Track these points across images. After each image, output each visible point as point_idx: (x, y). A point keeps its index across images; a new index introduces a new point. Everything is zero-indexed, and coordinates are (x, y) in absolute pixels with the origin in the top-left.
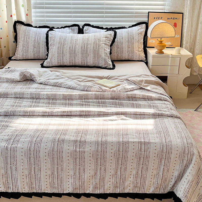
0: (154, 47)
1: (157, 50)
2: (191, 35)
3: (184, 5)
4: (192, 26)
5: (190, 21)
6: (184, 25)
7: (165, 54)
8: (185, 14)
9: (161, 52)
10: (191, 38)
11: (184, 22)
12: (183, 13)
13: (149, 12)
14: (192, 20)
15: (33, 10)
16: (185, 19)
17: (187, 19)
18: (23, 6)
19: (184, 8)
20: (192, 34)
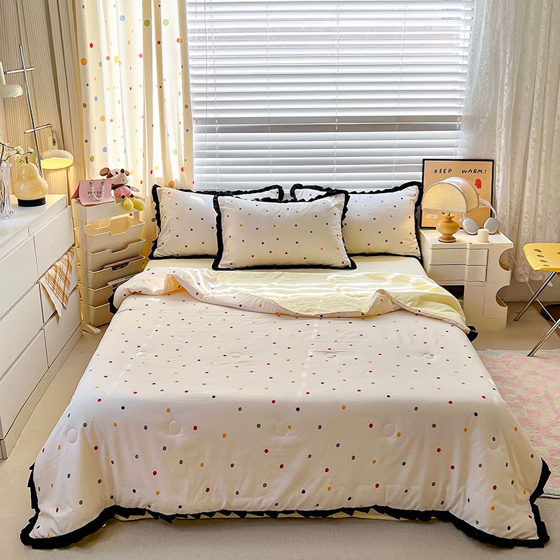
0: (435, 228)
1: (442, 235)
2: (511, 202)
3: (495, 146)
4: (512, 186)
5: (507, 177)
6: (497, 183)
7: (458, 242)
8: (497, 162)
9: (450, 239)
10: (510, 208)
11: (497, 178)
12: (493, 161)
13: (424, 160)
14: (511, 173)
15: (196, 160)
16: (497, 173)
17: (501, 173)
18: (175, 152)
19: (494, 151)
20: (514, 201)
